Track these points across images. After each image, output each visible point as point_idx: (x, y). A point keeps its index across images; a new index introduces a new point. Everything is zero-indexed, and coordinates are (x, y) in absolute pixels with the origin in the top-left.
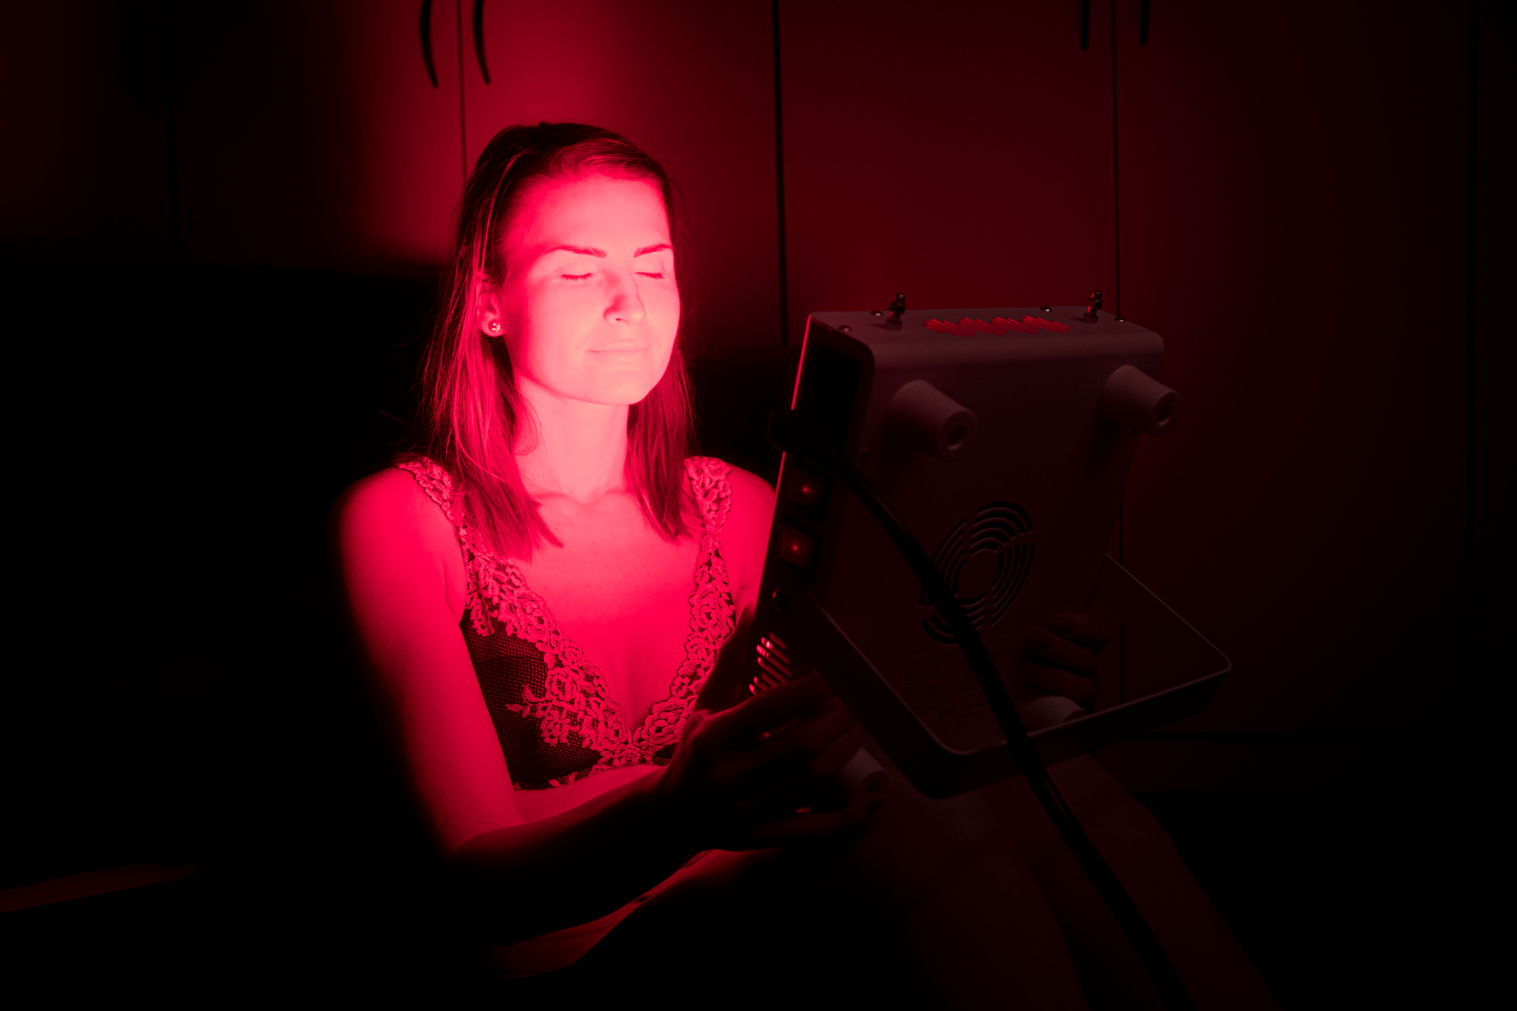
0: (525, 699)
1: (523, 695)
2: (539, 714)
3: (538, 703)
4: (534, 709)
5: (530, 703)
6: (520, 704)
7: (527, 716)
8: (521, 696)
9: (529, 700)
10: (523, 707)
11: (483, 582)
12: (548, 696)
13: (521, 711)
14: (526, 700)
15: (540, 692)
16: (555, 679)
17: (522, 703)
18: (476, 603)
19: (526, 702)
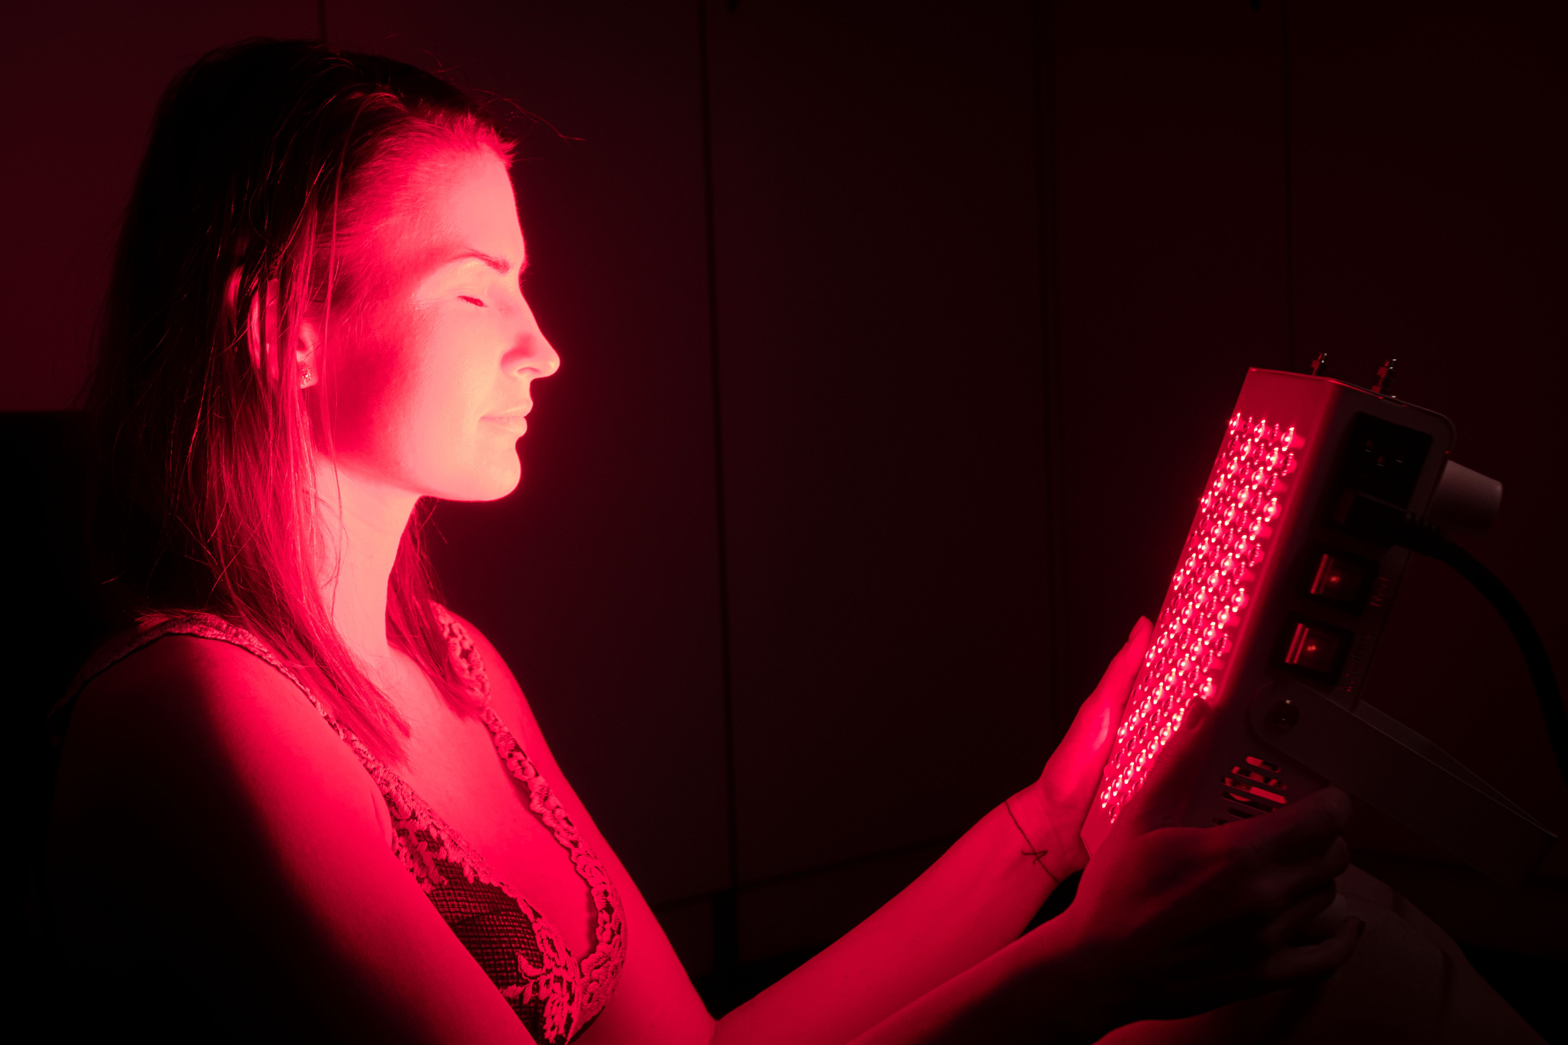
0: (523, 974)
1: (519, 969)
2: (543, 993)
3: (539, 976)
4: (536, 989)
5: (531, 978)
6: (518, 984)
7: (531, 1001)
8: (517, 970)
9: (529, 974)
10: (523, 988)
11: (406, 808)
12: (548, 964)
13: (521, 996)
14: (525, 975)
15: (537, 960)
16: (544, 937)
17: (520, 981)
18: (400, 845)
19: (526, 978)
